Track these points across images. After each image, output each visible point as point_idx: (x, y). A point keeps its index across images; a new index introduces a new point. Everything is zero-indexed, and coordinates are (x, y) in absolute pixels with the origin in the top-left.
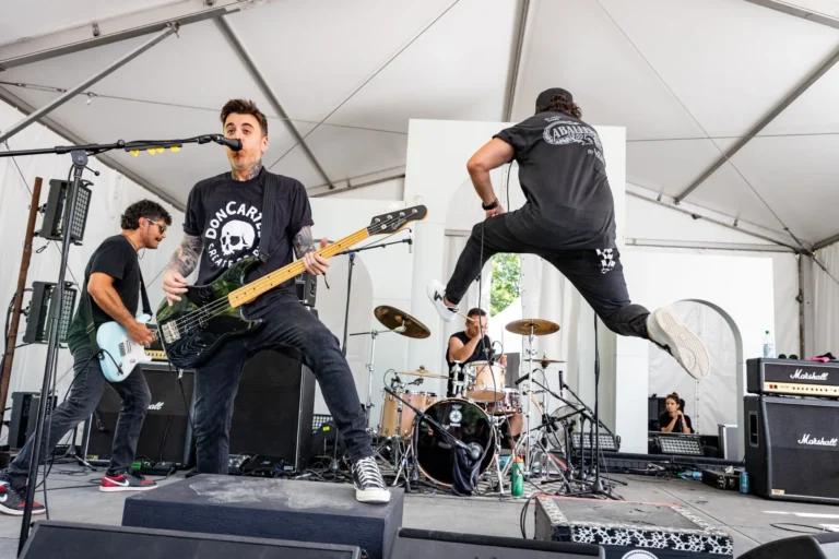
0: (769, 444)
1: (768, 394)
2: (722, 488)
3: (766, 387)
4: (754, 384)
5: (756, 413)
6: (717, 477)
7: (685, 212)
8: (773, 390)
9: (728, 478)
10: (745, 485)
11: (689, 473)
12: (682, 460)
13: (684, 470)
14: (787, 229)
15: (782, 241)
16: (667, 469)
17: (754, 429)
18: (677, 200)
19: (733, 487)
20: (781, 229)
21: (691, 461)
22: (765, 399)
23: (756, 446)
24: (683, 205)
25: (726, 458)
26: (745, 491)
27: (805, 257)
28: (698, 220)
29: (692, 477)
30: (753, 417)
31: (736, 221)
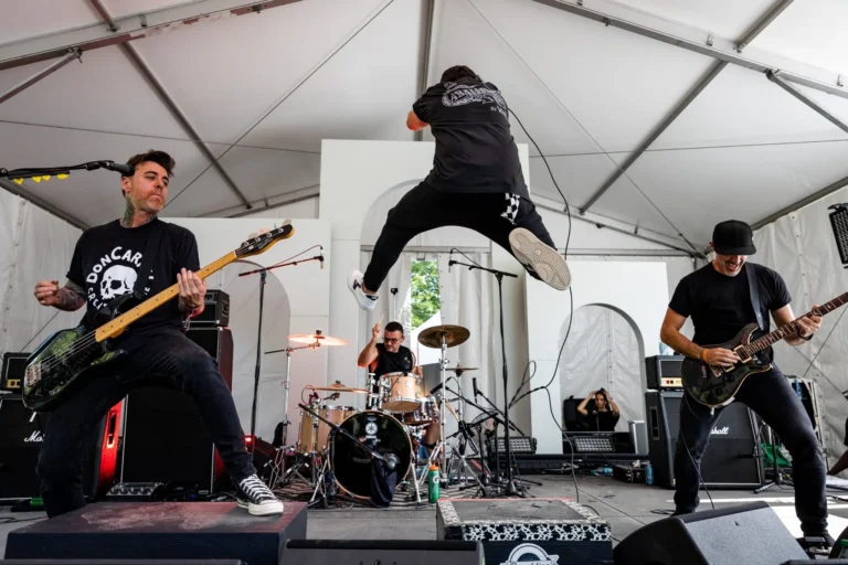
0: (669, 437)
1: (665, 389)
2: (630, 482)
3: (664, 382)
4: (652, 380)
5: (656, 408)
6: (625, 472)
7: (590, 222)
8: (670, 385)
9: (635, 472)
10: (650, 477)
11: (600, 470)
12: (593, 457)
13: (596, 467)
14: (681, 235)
15: (678, 246)
16: (581, 467)
17: (655, 424)
18: (582, 211)
19: (639, 480)
20: (676, 234)
21: (603, 457)
22: (663, 394)
23: (658, 439)
24: (587, 215)
25: (637, 452)
26: (650, 482)
27: (699, 260)
28: (602, 229)
29: (603, 473)
30: (654, 411)
31: (636, 229)
